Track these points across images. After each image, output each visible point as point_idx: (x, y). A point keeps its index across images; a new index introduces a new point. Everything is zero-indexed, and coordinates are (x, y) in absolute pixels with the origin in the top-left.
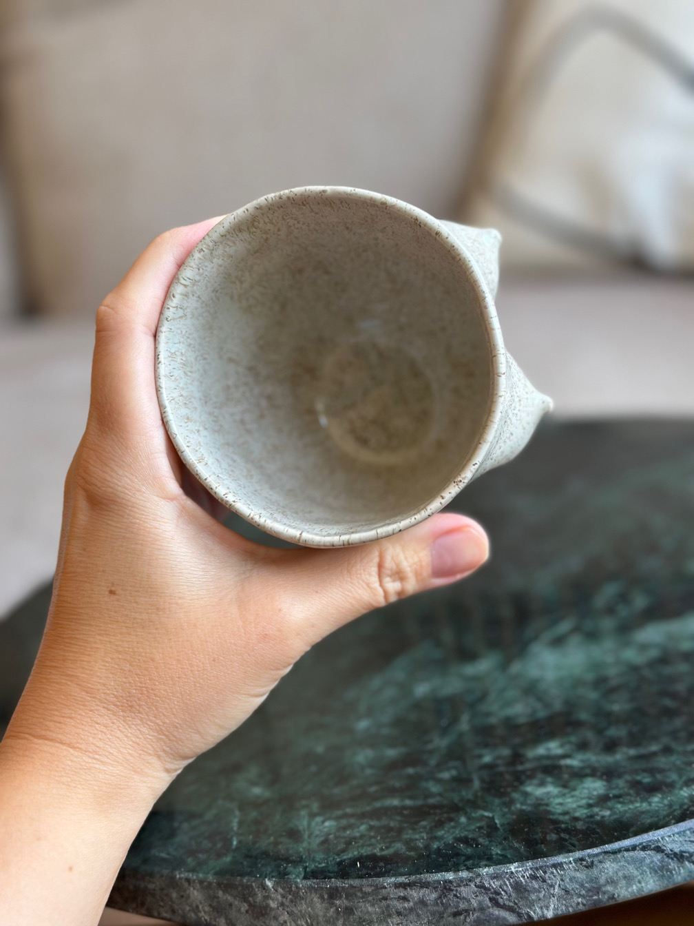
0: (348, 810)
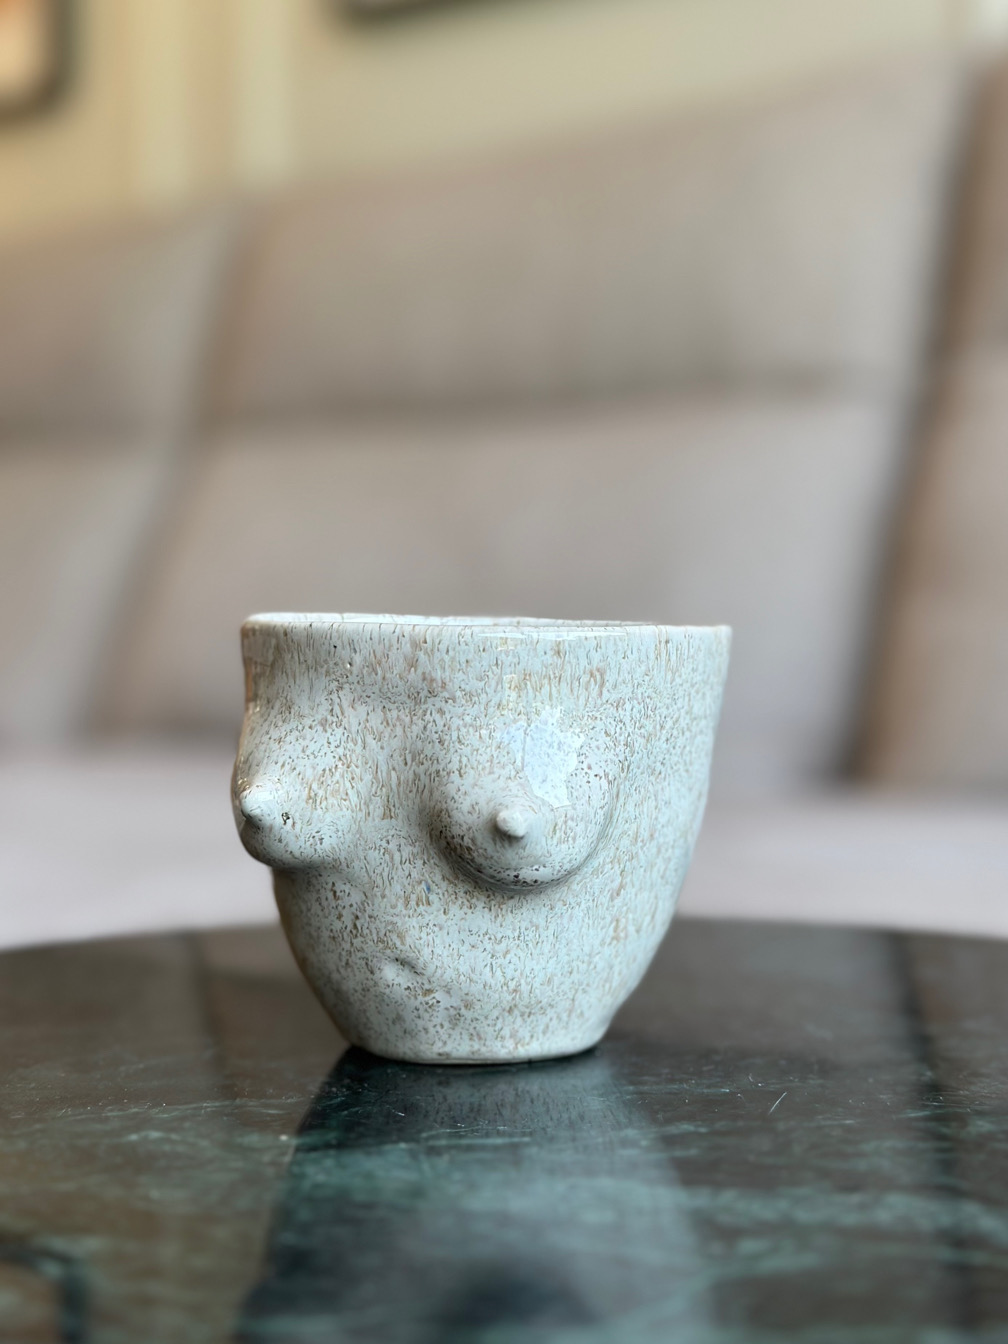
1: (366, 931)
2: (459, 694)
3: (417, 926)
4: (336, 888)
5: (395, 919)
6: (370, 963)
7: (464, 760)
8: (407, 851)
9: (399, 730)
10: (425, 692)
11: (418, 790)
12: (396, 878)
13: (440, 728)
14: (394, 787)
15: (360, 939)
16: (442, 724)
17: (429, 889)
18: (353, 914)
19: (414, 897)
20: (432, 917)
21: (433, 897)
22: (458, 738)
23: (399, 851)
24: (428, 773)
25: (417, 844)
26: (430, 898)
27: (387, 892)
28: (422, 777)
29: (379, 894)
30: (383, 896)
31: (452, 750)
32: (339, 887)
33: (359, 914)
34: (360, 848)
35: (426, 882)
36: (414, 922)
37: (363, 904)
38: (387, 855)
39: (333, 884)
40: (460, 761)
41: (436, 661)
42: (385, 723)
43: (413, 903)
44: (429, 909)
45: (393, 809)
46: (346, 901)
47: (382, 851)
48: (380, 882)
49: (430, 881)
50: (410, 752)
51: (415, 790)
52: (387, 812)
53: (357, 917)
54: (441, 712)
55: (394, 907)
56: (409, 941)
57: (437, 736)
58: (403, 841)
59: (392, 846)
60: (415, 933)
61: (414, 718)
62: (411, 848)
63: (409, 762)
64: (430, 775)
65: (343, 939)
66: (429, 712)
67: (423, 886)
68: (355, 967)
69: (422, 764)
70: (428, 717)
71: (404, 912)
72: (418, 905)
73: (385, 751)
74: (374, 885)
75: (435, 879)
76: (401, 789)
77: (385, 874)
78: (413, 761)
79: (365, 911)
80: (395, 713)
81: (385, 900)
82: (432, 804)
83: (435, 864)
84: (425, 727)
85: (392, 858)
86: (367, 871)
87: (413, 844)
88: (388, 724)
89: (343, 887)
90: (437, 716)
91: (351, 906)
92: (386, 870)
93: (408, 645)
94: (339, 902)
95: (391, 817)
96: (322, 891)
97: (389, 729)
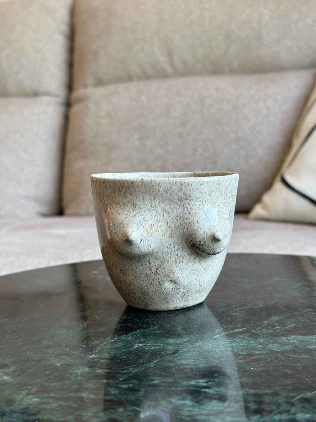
0: (52, 395)
1: (160, 273)
2: (194, 198)
3: (178, 270)
4: (151, 261)
5: (172, 268)
6: (161, 283)
7: (198, 218)
8: (177, 247)
9: (175, 211)
10: (184, 199)
11: (182, 228)
12: (173, 256)
13: (189, 209)
14: (173, 228)
15: (158, 275)
16: (190, 208)
17: (183, 258)
18: (156, 268)
19: (178, 261)
20: (183, 266)
21: (184, 261)
22: (195, 212)
23: (174, 247)
24: (186, 223)
25: (180, 245)
26: (183, 261)
27: (169, 260)
28: (184, 224)
29: (166, 261)
30: (168, 262)
31: (194, 215)
32: (152, 260)
33: (158, 268)
34: (161, 248)
35: (182, 256)
36: (178, 269)
37: (160, 265)
38: (170, 249)
39: (149, 259)
40: (197, 219)
41: (188, 189)
42: (170, 209)
43: (178, 263)
44: (183, 264)
45: (173, 235)
46: (154, 264)
47: (168, 248)
48: (167, 258)
49: (184, 256)
50: (179, 217)
51: (181, 228)
52: (171, 236)
53: (158, 269)
54: (189, 204)
55: (171, 265)
56: (176, 274)
57: (188, 211)
58: (175, 244)
59: (172, 246)
60: (177, 272)
61: (180, 206)
62: (178, 246)
63: (178, 220)
64: (187, 223)
65: (151, 276)
66: (185, 205)
67: (181, 257)
68: (154, 284)
69: (183, 220)
70: (185, 206)
71: (175, 266)
72: (179, 263)
73: (170, 217)
74: (165, 258)
75: (185, 255)
76: (176, 228)
77: (169, 255)
78: (180, 220)
79: (161, 267)
80: (173, 205)
81: (169, 263)
82: (188, 233)
83: (186, 250)
84: (184, 209)
85: (172, 250)
86: (163, 255)
87: (179, 245)
88: (171, 209)
89: (153, 260)
90: (188, 206)
91: (155, 266)
92: (170, 254)
93: (179, 184)
94: (151, 265)
95: (172, 237)
96: (144, 262)
97: (171, 210)
